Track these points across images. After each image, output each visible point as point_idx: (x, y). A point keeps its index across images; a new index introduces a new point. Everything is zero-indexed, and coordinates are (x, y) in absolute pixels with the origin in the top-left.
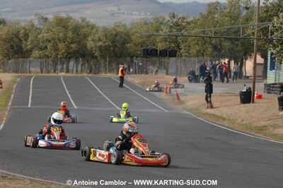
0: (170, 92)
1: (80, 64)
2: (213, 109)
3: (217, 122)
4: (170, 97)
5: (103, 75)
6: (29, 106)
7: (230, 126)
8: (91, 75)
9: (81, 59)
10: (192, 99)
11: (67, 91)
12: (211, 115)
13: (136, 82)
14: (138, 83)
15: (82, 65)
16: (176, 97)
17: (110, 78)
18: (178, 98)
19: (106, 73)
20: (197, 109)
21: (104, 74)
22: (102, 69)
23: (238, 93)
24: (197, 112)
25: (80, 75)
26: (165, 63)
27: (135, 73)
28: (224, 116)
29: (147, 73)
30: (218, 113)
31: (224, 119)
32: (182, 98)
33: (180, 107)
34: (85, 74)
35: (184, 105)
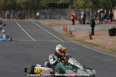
0: (66, 30)
1: (12, 14)
2: (92, 40)
3: (94, 48)
4: (66, 33)
7: (102, 50)
8: (19, 20)
9: (12, 10)
10: (79, 34)
12: (90, 43)
13: (46, 24)
14: (47, 25)
15: (13, 14)
16: (69, 33)
17: (30, 22)
18: (71, 34)
19: (28, 18)
20: (82, 40)
21: (27, 19)
22: (25, 17)
23: (108, 30)
24: (82, 41)
25: (12, 20)
26: (64, 12)
27: (46, 19)
28: (99, 44)
29: (53, 19)
30: (95, 43)
31: (98, 46)
32: (73, 33)
33: (72, 39)
34: (15, 20)
35: (74, 38)
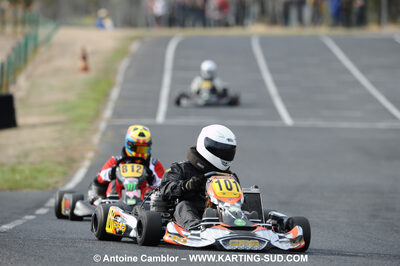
5: (373, 31)
6: (160, 118)
11: (268, 78)
21: (375, 29)
